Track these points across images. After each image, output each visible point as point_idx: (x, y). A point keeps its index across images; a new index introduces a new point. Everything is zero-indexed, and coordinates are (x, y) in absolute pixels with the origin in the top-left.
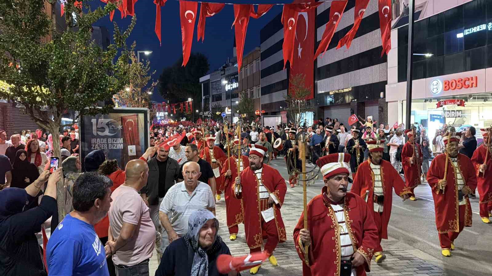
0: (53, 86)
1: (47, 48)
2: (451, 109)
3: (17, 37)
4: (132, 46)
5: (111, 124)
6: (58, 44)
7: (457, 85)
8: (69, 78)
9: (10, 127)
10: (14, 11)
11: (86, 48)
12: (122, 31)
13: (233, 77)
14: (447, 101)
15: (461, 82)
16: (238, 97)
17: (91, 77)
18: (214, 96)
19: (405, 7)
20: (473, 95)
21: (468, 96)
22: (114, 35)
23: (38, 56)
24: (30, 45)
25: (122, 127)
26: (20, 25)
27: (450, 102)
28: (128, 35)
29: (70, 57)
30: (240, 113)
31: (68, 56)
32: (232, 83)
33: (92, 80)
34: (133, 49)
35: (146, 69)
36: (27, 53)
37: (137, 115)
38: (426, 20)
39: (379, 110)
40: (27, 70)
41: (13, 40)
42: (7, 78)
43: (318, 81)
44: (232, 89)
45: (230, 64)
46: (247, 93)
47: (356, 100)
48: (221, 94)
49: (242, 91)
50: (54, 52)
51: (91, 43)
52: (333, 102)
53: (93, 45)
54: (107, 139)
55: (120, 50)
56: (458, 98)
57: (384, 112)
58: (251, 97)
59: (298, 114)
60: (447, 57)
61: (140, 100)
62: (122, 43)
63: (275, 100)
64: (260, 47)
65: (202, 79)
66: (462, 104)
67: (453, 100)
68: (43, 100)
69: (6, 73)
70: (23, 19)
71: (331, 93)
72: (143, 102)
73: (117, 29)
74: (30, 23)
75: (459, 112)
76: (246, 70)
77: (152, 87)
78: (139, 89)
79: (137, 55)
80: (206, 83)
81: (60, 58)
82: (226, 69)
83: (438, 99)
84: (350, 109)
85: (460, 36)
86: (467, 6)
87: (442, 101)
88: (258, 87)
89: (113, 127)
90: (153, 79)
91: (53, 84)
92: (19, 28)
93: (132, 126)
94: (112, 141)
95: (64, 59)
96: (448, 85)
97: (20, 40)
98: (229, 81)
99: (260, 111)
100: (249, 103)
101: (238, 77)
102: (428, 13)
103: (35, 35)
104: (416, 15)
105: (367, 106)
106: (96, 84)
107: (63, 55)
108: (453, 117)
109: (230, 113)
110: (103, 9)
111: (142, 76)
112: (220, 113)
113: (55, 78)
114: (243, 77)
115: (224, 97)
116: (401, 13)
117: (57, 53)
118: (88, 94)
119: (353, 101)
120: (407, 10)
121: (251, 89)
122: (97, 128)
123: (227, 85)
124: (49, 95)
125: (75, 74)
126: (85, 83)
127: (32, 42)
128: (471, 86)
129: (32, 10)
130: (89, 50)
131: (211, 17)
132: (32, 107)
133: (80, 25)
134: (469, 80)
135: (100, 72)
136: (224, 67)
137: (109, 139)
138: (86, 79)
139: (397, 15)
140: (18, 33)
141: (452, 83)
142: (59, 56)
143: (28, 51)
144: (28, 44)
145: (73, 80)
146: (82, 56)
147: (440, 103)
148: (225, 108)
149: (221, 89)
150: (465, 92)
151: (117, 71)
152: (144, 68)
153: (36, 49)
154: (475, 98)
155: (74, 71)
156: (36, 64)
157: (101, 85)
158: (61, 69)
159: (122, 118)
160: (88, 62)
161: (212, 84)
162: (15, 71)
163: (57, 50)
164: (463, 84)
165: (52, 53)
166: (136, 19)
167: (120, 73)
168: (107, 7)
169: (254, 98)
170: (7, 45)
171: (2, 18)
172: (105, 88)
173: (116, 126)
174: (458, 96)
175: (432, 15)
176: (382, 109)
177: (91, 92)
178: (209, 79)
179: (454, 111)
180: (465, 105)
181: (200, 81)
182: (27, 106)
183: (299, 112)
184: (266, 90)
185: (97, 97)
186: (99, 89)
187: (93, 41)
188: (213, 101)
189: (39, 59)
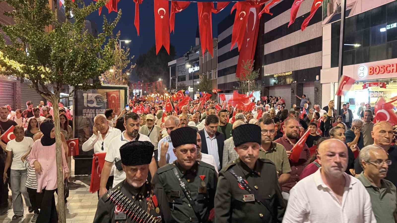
0: (54, 66)
1: (50, 36)
2: (374, 91)
3: (27, 27)
4: (117, 35)
5: (99, 98)
6: (59, 32)
7: (381, 71)
8: (67, 59)
9: (18, 99)
10: (25, 6)
11: (81, 36)
12: (110, 22)
13: (195, 62)
14: (371, 83)
15: (384, 68)
16: (199, 78)
17: (84, 59)
18: (180, 77)
19: (338, 6)
20: (393, 79)
21: (389, 80)
22: (104, 26)
23: (43, 42)
24: (37, 33)
25: (107, 100)
26: (29, 17)
27: (374, 85)
28: (115, 26)
29: (68, 43)
30: (200, 91)
31: (66, 42)
32: (194, 67)
33: (85, 61)
34: (118, 37)
35: (127, 55)
36: (35, 39)
37: (119, 91)
38: (355, 17)
39: (315, 91)
40: (34, 53)
41: (24, 29)
42: (19, 59)
43: (264, 66)
44: (195, 71)
45: (193, 51)
46: (206, 75)
47: (295, 82)
48: (185, 75)
49: (203, 73)
50: (56, 39)
51: (85, 32)
52: (277, 83)
53: (86, 34)
54: (95, 110)
55: (107, 38)
56: (380, 81)
57: (319, 92)
58: (209, 78)
59: (247, 93)
60: (372, 47)
61: (121, 79)
62: (110, 32)
63: (228, 81)
64: (217, 38)
65: (170, 64)
66: (384, 86)
67: (376, 83)
68: (46, 77)
69: (18, 55)
70: (32, 12)
71: (275, 76)
72: (124, 81)
73: (105, 21)
74: (37, 15)
75: (381, 93)
76: (206, 56)
77: (130, 69)
78: (121, 71)
79: (119, 43)
80: (174, 67)
81: (60, 44)
82: (189, 55)
83: (364, 82)
84: (291, 89)
85: (383, 30)
86: (390, 6)
87: (368, 84)
88: (215, 70)
89: (100, 100)
90: (132, 63)
91: (54, 64)
92: (29, 19)
93: (115, 99)
94: (99, 111)
95: (64, 44)
96: (373, 70)
97: (29, 29)
98: (192, 65)
99: (216, 90)
100: (208, 83)
101: (199, 62)
102: (357, 11)
103: (41, 25)
104: (347, 13)
105: (304, 87)
106: (88, 65)
107: (62, 41)
108: (376, 97)
109: (192, 91)
110: (95, 4)
111: (123, 60)
112: (184, 91)
113: (56, 60)
114: (203, 62)
115: (187, 78)
116: (334, 11)
117: (58, 39)
118: (82, 72)
119: (293, 82)
120: (339, 8)
121: (209, 72)
122: (88, 101)
123: (190, 68)
124: (51, 73)
125: (72, 56)
126: (80, 64)
127: (38, 30)
128: (391, 71)
129: (39, 5)
130: (83, 38)
131: (179, 12)
132: (37, 83)
133: (77, 17)
134: (390, 66)
135: (92, 55)
136: (188, 54)
137: (96, 110)
138: (81, 60)
139: (331, 12)
140: (27, 23)
141: (376, 68)
142: (59, 41)
143: (35, 38)
144: (36, 32)
145: (70, 62)
146: (78, 42)
147: (365, 85)
148: (188, 87)
149: (185, 71)
150: (386, 76)
151: (105, 55)
152: (125, 54)
153: (42, 36)
154: (395, 82)
155: (71, 54)
156: (41, 48)
157: (92, 66)
158: (61, 52)
159: (107, 93)
160: (83, 47)
161: (178, 67)
162: (25, 53)
163: (58, 37)
164: (385, 69)
165: (54, 39)
166: (121, 13)
167: (107, 57)
168: (98, 3)
169: (212, 79)
170: (19, 33)
171: (15, 11)
172: (96, 68)
173: (102, 99)
174: (381, 80)
175: (360, 13)
176: (318, 89)
177: (84, 71)
178: (176, 64)
179: (377, 92)
180: (386, 87)
181: (169, 65)
182: (33, 82)
183: (249, 90)
184: (222, 73)
185: (89, 75)
186: (91, 69)
187: (87, 30)
188: (179, 81)
189: (44, 44)
